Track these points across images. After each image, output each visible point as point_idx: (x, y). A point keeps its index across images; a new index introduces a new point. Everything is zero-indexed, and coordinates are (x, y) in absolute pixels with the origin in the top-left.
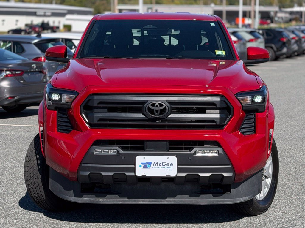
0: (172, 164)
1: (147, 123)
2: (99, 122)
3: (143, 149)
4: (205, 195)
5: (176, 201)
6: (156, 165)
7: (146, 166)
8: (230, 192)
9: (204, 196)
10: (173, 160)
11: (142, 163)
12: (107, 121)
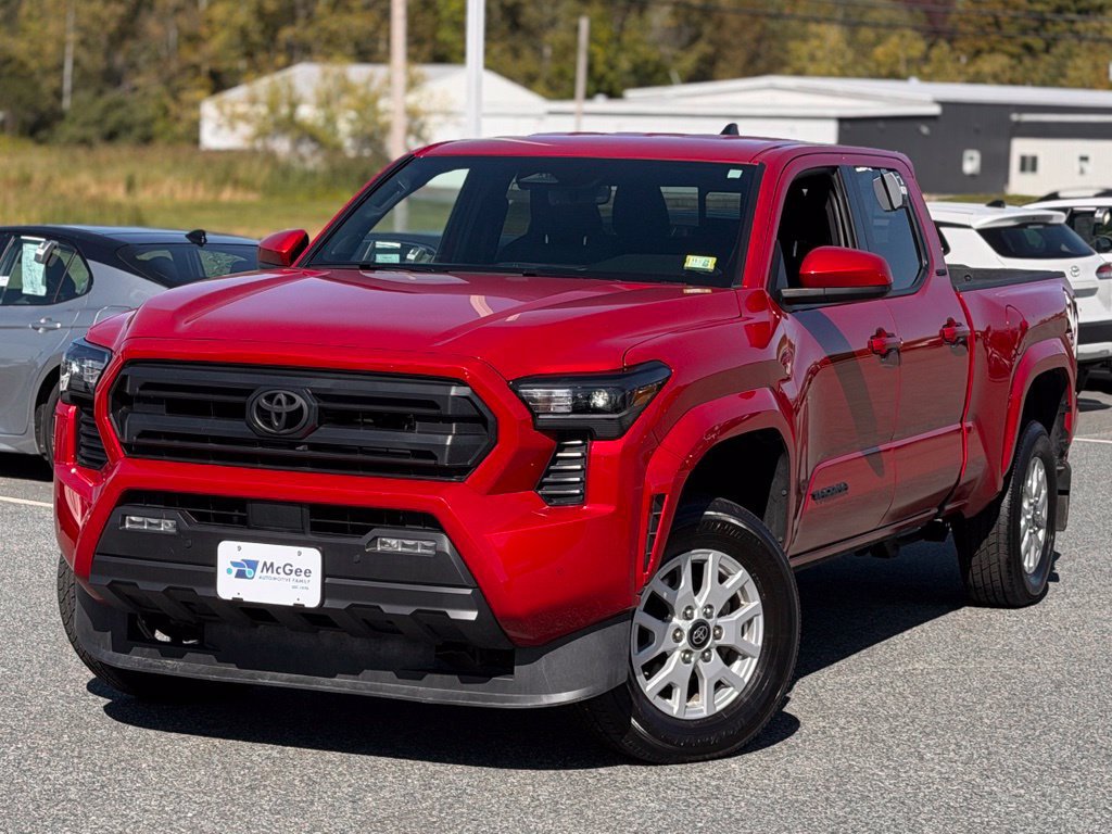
0: (308, 572)
1: (259, 449)
2: (143, 441)
3: (243, 522)
4: (439, 676)
5: (358, 686)
6: (268, 570)
7: (243, 570)
8: (512, 673)
9: (437, 677)
10: (310, 559)
11: (234, 564)
12: (160, 438)
